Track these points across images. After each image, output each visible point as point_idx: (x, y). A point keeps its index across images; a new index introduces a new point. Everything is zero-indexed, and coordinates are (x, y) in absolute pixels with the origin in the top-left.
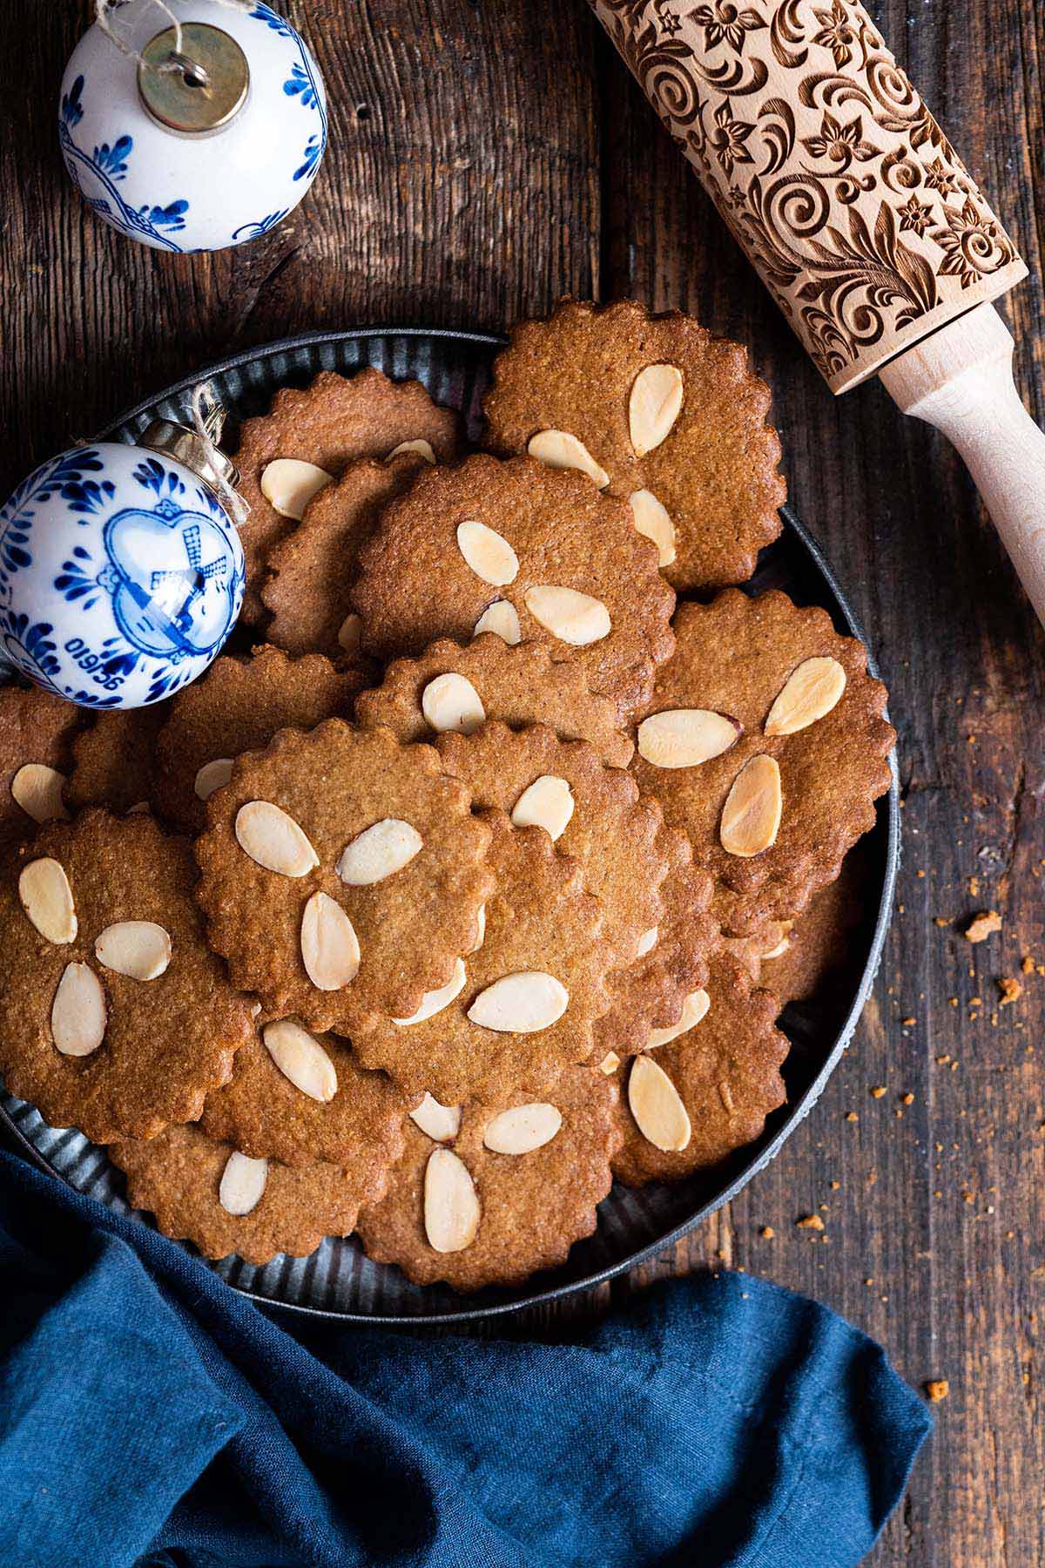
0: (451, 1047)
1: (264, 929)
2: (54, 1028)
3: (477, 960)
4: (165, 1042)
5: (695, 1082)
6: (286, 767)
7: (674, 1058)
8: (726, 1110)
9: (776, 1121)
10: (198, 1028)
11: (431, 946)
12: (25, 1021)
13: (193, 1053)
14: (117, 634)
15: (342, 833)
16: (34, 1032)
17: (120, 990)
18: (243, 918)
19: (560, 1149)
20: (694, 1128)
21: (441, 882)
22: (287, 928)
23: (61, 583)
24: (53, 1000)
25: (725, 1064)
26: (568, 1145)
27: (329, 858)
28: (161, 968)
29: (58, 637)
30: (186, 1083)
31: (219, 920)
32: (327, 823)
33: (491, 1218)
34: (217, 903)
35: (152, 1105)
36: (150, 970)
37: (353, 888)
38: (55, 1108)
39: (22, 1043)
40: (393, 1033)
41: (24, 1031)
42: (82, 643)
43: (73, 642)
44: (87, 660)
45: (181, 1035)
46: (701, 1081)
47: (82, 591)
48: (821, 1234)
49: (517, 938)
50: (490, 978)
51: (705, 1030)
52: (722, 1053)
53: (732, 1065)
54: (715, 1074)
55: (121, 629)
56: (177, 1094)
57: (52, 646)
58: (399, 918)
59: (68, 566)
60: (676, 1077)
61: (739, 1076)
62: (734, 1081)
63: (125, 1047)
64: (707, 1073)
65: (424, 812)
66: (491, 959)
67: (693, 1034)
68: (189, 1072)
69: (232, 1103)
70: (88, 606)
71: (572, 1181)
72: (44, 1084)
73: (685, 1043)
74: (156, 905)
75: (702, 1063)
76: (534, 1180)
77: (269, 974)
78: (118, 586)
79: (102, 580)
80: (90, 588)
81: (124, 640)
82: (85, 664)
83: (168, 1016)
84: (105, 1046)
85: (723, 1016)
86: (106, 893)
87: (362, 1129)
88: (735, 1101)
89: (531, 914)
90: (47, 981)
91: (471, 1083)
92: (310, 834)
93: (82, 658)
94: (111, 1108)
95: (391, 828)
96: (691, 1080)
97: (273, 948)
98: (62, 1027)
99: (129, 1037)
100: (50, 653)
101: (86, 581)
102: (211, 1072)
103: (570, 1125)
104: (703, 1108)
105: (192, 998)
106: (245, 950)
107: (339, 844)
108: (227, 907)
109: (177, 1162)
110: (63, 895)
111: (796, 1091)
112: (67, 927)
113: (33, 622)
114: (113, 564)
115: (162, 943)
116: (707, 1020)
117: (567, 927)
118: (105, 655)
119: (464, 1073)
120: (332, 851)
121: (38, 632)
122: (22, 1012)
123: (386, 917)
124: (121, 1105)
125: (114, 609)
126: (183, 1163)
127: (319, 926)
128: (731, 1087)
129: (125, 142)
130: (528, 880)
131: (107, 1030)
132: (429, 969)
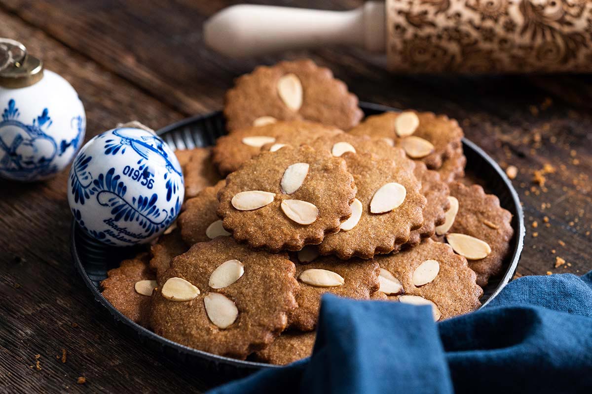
0: (374, 227)
1: (271, 224)
2: (215, 323)
3: (360, 195)
4: (263, 289)
5: (474, 228)
6: (238, 180)
7: (460, 227)
8: (493, 229)
9: (515, 223)
10: (273, 274)
11: (339, 186)
12: (201, 330)
13: (277, 282)
14: (141, 158)
15: (276, 181)
16: (208, 331)
17: (232, 291)
18: (260, 228)
19: (446, 270)
20: (488, 244)
21: (326, 169)
22: (280, 218)
23: (107, 152)
24: (207, 314)
25: (480, 215)
26: (447, 267)
27: (277, 191)
28: (242, 272)
29: (119, 171)
30: (283, 293)
31: (251, 236)
32: (268, 182)
33: (441, 304)
34: (247, 232)
35: (276, 310)
36: (238, 274)
37: (294, 193)
38: (237, 344)
39: (206, 337)
40: (348, 235)
41: (204, 333)
42: (129, 167)
43: (125, 169)
44: (135, 174)
45: (268, 281)
46: (477, 226)
47: (118, 149)
48: (566, 264)
49: (368, 180)
50: (370, 198)
51: (463, 210)
52: (475, 213)
53: (482, 213)
54: (479, 221)
55: (141, 155)
56: (283, 299)
57: (118, 177)
58: (320, 187)
59: (106, 146)
60: (467, 232)
61: (488, 215)
62: (488, 218)
63: (249, 303)
64: (476, 223)
65: (301, 158)
66: (365, 192)
67: (459, 214)
68: (281, 289)
69: (307, 308)
70: (123, 152)
71: (460, 277)
72: (226, 342)
73: (460, 219)
74: (224, 257)
75: (471, 221)
76: (445, 285)
77: (285, 235)
78: (130, 142)
79: (122, 142)
80: (120, 147)
81: (144, 159)
82: (135, 177)
83: (258, 280)
84: (241, 311)
85: (465, 200)
86: (201, 269)
87: (365, 284)
88: (494, 223)
89: (366, 172)
90: (200, 311)
91: (392, 233)
92: (265, 190)
93: (133, 174)
94: (260, 325)
95: (292, 168)
96: (473, 229)
97: (280, 228)
98: (218, 320)
99: (248, 299)
100: (119, 181)
101: (116, 146)
102: (290, 283)
103: (442, 262)
104: (485, 235)
105: (262, 269)
106: (270, 235)
107: (278, 185)
108: (252, 229)
109: (302, 350)
110: (184, 284)
111: (513, 210)
112: (194, 290)
113: (105, 174)
114: (123, 138)
115: (236, 264)
116: (461, 206)
117: (383, 169)
118: (141, 168)
119: (386, 231)
120: (277, 189)
121: (110, 175)
122: (198, 328)
123: (314, 190)
124: (263, 320)
125: (134, 149)
126: (304, 348)
127: (292, 210)
128: (489, 220)
129: (11, 102)
130: (357, 165)
131: (237, 305)
132: (345, 193)
